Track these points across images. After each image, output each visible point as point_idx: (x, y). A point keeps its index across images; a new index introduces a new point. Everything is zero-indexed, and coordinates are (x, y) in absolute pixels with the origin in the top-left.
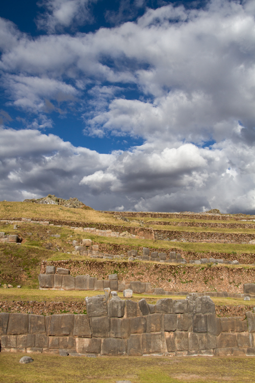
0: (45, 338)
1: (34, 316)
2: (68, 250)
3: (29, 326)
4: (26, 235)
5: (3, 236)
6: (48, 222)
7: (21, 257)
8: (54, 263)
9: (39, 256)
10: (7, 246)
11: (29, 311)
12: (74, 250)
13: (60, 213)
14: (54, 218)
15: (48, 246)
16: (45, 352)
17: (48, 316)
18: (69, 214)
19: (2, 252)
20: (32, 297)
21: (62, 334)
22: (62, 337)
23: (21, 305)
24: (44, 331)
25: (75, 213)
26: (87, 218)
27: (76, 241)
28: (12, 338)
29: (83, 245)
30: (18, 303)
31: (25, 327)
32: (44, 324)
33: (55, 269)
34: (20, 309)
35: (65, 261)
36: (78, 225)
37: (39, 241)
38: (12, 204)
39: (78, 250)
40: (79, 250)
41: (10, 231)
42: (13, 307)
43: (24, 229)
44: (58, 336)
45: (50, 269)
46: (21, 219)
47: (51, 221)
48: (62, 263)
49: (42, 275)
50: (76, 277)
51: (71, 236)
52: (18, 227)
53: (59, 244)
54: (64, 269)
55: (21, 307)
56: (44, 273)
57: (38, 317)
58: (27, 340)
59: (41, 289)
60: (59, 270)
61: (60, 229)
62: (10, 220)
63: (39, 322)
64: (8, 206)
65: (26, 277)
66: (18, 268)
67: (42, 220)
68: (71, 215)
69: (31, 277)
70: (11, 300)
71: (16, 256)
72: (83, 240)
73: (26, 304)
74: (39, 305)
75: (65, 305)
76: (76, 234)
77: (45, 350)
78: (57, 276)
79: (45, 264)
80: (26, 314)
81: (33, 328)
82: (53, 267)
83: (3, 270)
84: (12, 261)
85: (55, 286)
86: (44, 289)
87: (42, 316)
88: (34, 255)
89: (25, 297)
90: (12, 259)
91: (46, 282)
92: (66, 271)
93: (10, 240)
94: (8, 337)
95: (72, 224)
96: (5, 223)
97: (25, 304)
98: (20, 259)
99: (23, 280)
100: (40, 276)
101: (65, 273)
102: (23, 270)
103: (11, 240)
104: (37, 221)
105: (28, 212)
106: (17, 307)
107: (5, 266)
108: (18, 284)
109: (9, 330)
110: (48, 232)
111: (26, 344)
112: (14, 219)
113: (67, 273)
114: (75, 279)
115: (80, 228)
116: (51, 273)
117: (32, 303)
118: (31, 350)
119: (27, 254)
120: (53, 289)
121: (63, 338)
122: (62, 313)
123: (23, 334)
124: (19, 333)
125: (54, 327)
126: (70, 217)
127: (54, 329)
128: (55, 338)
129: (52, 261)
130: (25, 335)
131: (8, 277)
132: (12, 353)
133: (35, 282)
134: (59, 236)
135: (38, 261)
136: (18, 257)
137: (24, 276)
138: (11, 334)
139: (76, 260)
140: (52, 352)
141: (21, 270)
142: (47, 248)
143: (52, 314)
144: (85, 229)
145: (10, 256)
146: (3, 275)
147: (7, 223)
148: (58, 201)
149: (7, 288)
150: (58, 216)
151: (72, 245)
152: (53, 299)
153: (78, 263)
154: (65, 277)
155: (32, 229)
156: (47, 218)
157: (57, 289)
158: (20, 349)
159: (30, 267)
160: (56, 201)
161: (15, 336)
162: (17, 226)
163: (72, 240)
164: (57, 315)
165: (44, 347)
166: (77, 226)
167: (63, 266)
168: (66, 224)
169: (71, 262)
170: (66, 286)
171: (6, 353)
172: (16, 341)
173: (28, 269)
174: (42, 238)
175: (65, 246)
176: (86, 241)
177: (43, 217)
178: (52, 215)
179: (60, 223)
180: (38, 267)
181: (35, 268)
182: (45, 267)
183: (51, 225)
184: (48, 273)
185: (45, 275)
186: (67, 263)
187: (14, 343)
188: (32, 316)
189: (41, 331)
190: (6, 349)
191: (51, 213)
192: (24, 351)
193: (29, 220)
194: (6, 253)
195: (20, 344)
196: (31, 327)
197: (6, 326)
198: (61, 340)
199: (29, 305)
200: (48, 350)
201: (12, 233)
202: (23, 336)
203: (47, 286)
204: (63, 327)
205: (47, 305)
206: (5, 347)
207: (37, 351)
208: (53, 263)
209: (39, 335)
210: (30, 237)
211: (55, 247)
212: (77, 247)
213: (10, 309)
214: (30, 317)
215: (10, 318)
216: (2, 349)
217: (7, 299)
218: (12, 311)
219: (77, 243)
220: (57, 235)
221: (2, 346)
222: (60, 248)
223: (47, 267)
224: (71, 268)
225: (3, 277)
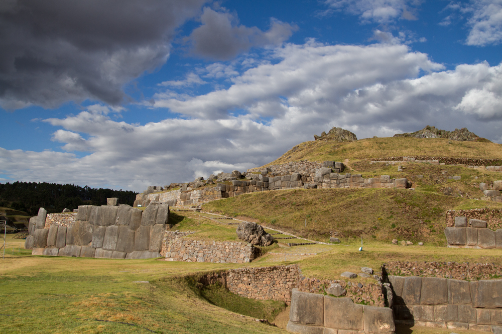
0: (471, 311)
1: (454, 282)
2: (475, 195)
3: (449, 294)
4: (415, 178)
5: (388, 181)
6: (437, 161)
7: (418, 207)
8: (465, 213)
9: (441, 205)
10: (397, 192)
11: (447, 275)
12: (482, 196)
13: (451, 148)
14: (444, 155)
15: (447, 191)
16: (472, 328)
17: (473, 281)
18: (462, 150)
19: (393, 200)
20: (448, 256)
21: (494, 306)
22: (494, 310)
23: (436, 267)
24: (469, 301)
25: (470, 147)
26: (488, 154)
27: (485, 184)
28: (428, 309)
29: (494, 188)
30: (432, 264)
31: (444, 296)
32: (468, 292)
33: (467, 221)
34: (435, 272)
35: (479, 210)
36: (478, 163)
37: (433, 185)
38: (387, 141)
39: (488, 195)
40: (490, 195)
41: (395, 173)
42: (426, 269)
43: (412, 170)
44: (489, 308)
45: (460, 220)
46: (402, 158)
47: (441, 160)
48: (476, 213)
49: (450, 229)
50: (497, 231)
51: (476, 178)
52: (404, 169)
53: (461, 188)
54: (480, 221)
55: (437, 270)
56: (452, 226)
57: (460, 283)
58: (447, 312)
59: (450, 247)
60: (473, 222)
61: (459, 169)
62: (388, 160)
63: (462, 289)
64: (382, 143)
65: (428, 231)
66: (415, 220)
67: (429, 159)
68: (466, 150)
69: (435, 231)
70: (422, 261)
71: (412, 205)
72: (495, 182)
73: (442, 266)
74: (460, 267)
75: (495, 267)
76: (482, 174)
77: (473, 326)
78: (470, 230)
79: (452, 214)
80: (444, 279)
81: (454, 297)
82: (463, 218)
83: (397, 223)
84: (407, 212)
85: (468, 243)
86: (453, 247)
87: (464, 281)
88: (435, 203)
89: (439, 257)
90: (407, 208)
91: (456, 238)
92: (483, 223)
93: (397, 184)
94: (423, 307)
95: (468, 162)
96: (384, 165)
97: (440, 265)
98: (416, 209)
99: (425, 236)
100: (447, 231)
101: (481, 225)
102: (423, 223)
103: (399, 185)
104: (423, 159)
105: (408, 149)
106: (431, 269)
107: (398, 218)
108: (419, 240)
109: (422, 299)
110: (443, 173)
111: (446, 318)
112: (393, 159)
113: (484, 225)
114: (495, 233)
115: (481, 166)
116: (462, 226)
117: (450, 265)
118: (453, 325)
119: (426, 202)
120: (466, 247)
121: (496, 312)
122: (492, 278)
123: (442, 304)
124: (436, 303)
125: (483, 296)
126: (464, 153)
127: (483, 299)
128: (485, 310)
129: (462, 210)
130: (445, 306)
131: (405, 232)
132: (429, 328)
133: (441, 237)
134: (459, 178)
135: (442, 211)
136: (414, 205)
137: (425, 230)
138: (426, 304)
139: (495, 209)
140: (482, 329)
141: (421, 222)
142: (446, 194)
143: (478, 279)
144: (487, 167)
145: (403, 205)
146: (398, 229)
147: (387, 165)
148: (440, 134)
149: (405, 245)
150: (449, 152)
151: (479, 189)
152: (477, 260)
153: (498, 212)
154: (481, 231)
155: (422, 170)
156: (435, 155)
157: (471, 247)
158: (439, 323)
159: (431, 219)
160: (437, 134)
161: (430, 307)
162: (402, 167)
163: (478, 183)
164: (486, 281)
165: (471, 323)
166: (477, 165)
167: (476, 217)
168: (461, 162)
169: (488, 211)
170: (483, 243)
171: (421, 327)
172: (433, 313)
173: (430, 222)
174: (437, 181)
175: (469, 191)
176: (499, 183)
177: (430, 154)
178: (441, 151)
179: (453, 161)
180: (441, 218)
181: (438, 220)
182: (452, 218)
183: (442, 164)
184: (458, 226)
185: (454, 228)
186: (483, 212)
187: (431, 315)
188: (451, 281)
189: (465, 301)
190: (420, 323)
191: (438, 149)
192: (444, 325)
193: (412, 159)
194: (398, 202)
195: (438, 317)
196: (451, 295)
197: (418, 294)
198: (493, 314)
199: (447, 267)
200: (476, 327)
201: (399, 176)
202: (441, 306)
203: (458, 243)
204: (494, 296)
205: (471, 268)
206: (419, 320)
207: (461, 327)
208: (463, 213)
209: (462, 306)
210: (420, 181)
211: (457, 192)
212: (487, 192)
213: (421, 272)
214: (449, 282)
215: (424, 283)
216: (415, 322)
217: (417, 260)
218: (424, 274)
219: (486, 186)
220: (456, 176)
221: (415, 319)
222: (463, 194)
223: (456, 218)
224: (488, 220)
225: (399, 232)
